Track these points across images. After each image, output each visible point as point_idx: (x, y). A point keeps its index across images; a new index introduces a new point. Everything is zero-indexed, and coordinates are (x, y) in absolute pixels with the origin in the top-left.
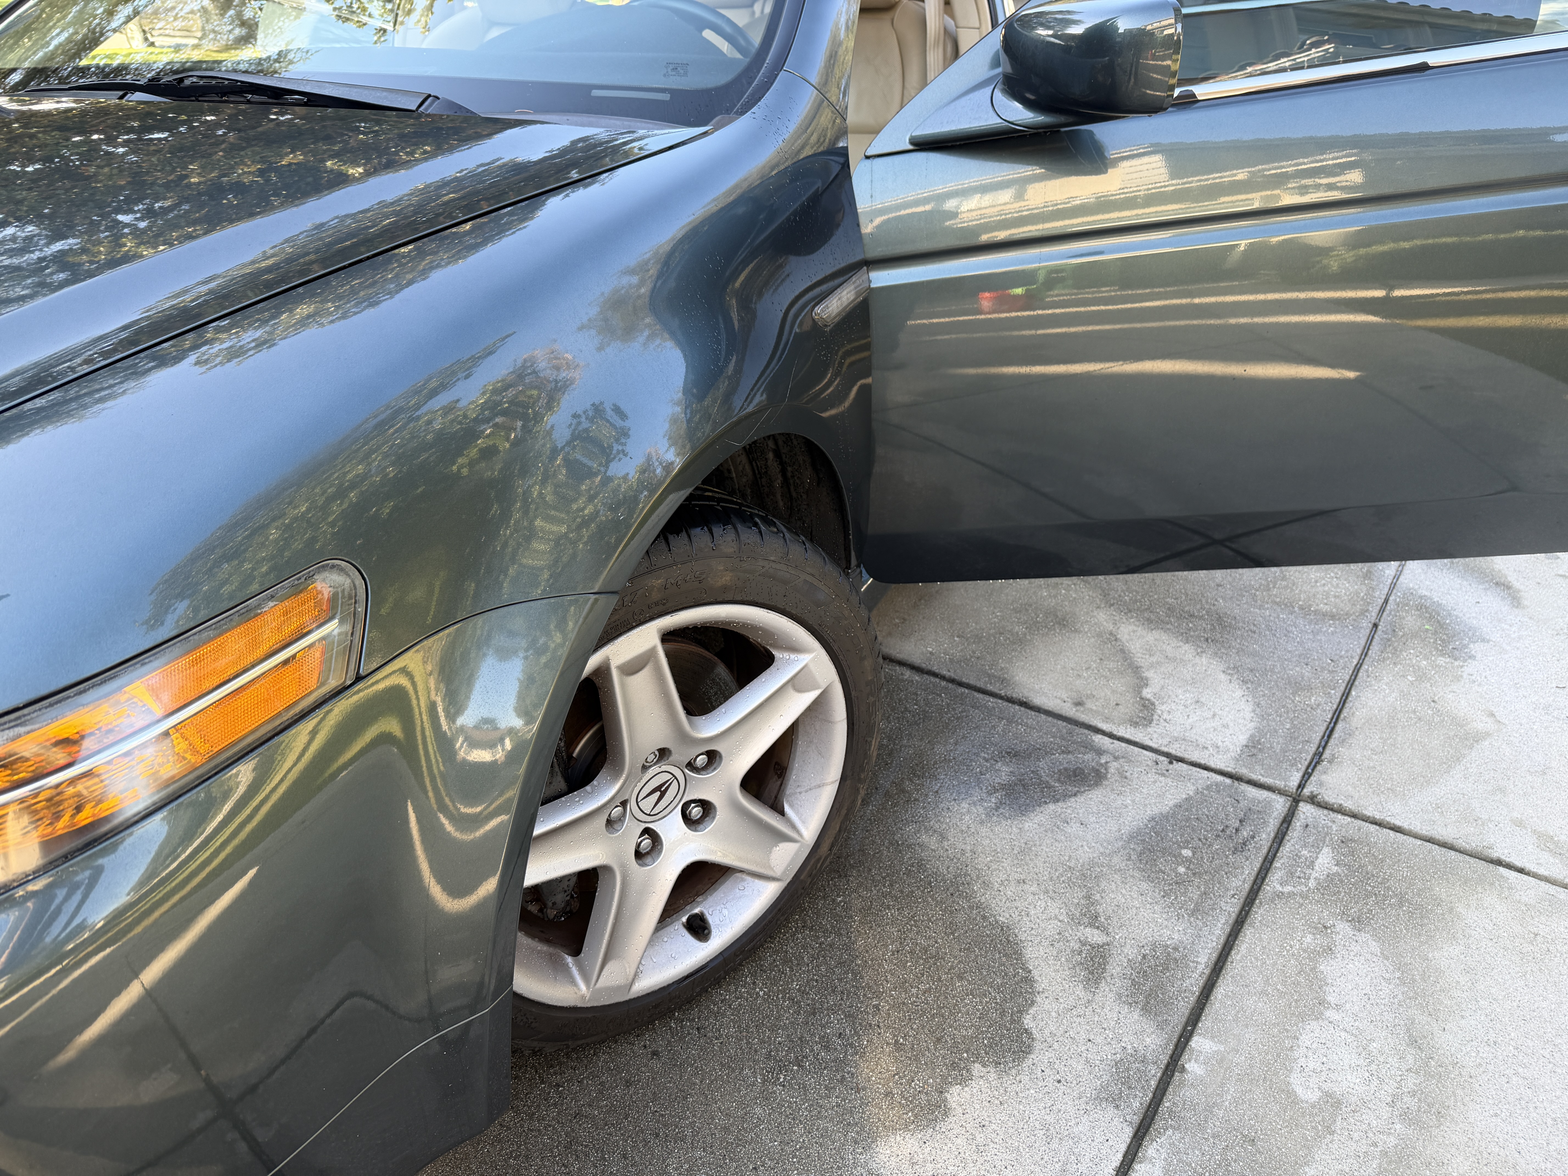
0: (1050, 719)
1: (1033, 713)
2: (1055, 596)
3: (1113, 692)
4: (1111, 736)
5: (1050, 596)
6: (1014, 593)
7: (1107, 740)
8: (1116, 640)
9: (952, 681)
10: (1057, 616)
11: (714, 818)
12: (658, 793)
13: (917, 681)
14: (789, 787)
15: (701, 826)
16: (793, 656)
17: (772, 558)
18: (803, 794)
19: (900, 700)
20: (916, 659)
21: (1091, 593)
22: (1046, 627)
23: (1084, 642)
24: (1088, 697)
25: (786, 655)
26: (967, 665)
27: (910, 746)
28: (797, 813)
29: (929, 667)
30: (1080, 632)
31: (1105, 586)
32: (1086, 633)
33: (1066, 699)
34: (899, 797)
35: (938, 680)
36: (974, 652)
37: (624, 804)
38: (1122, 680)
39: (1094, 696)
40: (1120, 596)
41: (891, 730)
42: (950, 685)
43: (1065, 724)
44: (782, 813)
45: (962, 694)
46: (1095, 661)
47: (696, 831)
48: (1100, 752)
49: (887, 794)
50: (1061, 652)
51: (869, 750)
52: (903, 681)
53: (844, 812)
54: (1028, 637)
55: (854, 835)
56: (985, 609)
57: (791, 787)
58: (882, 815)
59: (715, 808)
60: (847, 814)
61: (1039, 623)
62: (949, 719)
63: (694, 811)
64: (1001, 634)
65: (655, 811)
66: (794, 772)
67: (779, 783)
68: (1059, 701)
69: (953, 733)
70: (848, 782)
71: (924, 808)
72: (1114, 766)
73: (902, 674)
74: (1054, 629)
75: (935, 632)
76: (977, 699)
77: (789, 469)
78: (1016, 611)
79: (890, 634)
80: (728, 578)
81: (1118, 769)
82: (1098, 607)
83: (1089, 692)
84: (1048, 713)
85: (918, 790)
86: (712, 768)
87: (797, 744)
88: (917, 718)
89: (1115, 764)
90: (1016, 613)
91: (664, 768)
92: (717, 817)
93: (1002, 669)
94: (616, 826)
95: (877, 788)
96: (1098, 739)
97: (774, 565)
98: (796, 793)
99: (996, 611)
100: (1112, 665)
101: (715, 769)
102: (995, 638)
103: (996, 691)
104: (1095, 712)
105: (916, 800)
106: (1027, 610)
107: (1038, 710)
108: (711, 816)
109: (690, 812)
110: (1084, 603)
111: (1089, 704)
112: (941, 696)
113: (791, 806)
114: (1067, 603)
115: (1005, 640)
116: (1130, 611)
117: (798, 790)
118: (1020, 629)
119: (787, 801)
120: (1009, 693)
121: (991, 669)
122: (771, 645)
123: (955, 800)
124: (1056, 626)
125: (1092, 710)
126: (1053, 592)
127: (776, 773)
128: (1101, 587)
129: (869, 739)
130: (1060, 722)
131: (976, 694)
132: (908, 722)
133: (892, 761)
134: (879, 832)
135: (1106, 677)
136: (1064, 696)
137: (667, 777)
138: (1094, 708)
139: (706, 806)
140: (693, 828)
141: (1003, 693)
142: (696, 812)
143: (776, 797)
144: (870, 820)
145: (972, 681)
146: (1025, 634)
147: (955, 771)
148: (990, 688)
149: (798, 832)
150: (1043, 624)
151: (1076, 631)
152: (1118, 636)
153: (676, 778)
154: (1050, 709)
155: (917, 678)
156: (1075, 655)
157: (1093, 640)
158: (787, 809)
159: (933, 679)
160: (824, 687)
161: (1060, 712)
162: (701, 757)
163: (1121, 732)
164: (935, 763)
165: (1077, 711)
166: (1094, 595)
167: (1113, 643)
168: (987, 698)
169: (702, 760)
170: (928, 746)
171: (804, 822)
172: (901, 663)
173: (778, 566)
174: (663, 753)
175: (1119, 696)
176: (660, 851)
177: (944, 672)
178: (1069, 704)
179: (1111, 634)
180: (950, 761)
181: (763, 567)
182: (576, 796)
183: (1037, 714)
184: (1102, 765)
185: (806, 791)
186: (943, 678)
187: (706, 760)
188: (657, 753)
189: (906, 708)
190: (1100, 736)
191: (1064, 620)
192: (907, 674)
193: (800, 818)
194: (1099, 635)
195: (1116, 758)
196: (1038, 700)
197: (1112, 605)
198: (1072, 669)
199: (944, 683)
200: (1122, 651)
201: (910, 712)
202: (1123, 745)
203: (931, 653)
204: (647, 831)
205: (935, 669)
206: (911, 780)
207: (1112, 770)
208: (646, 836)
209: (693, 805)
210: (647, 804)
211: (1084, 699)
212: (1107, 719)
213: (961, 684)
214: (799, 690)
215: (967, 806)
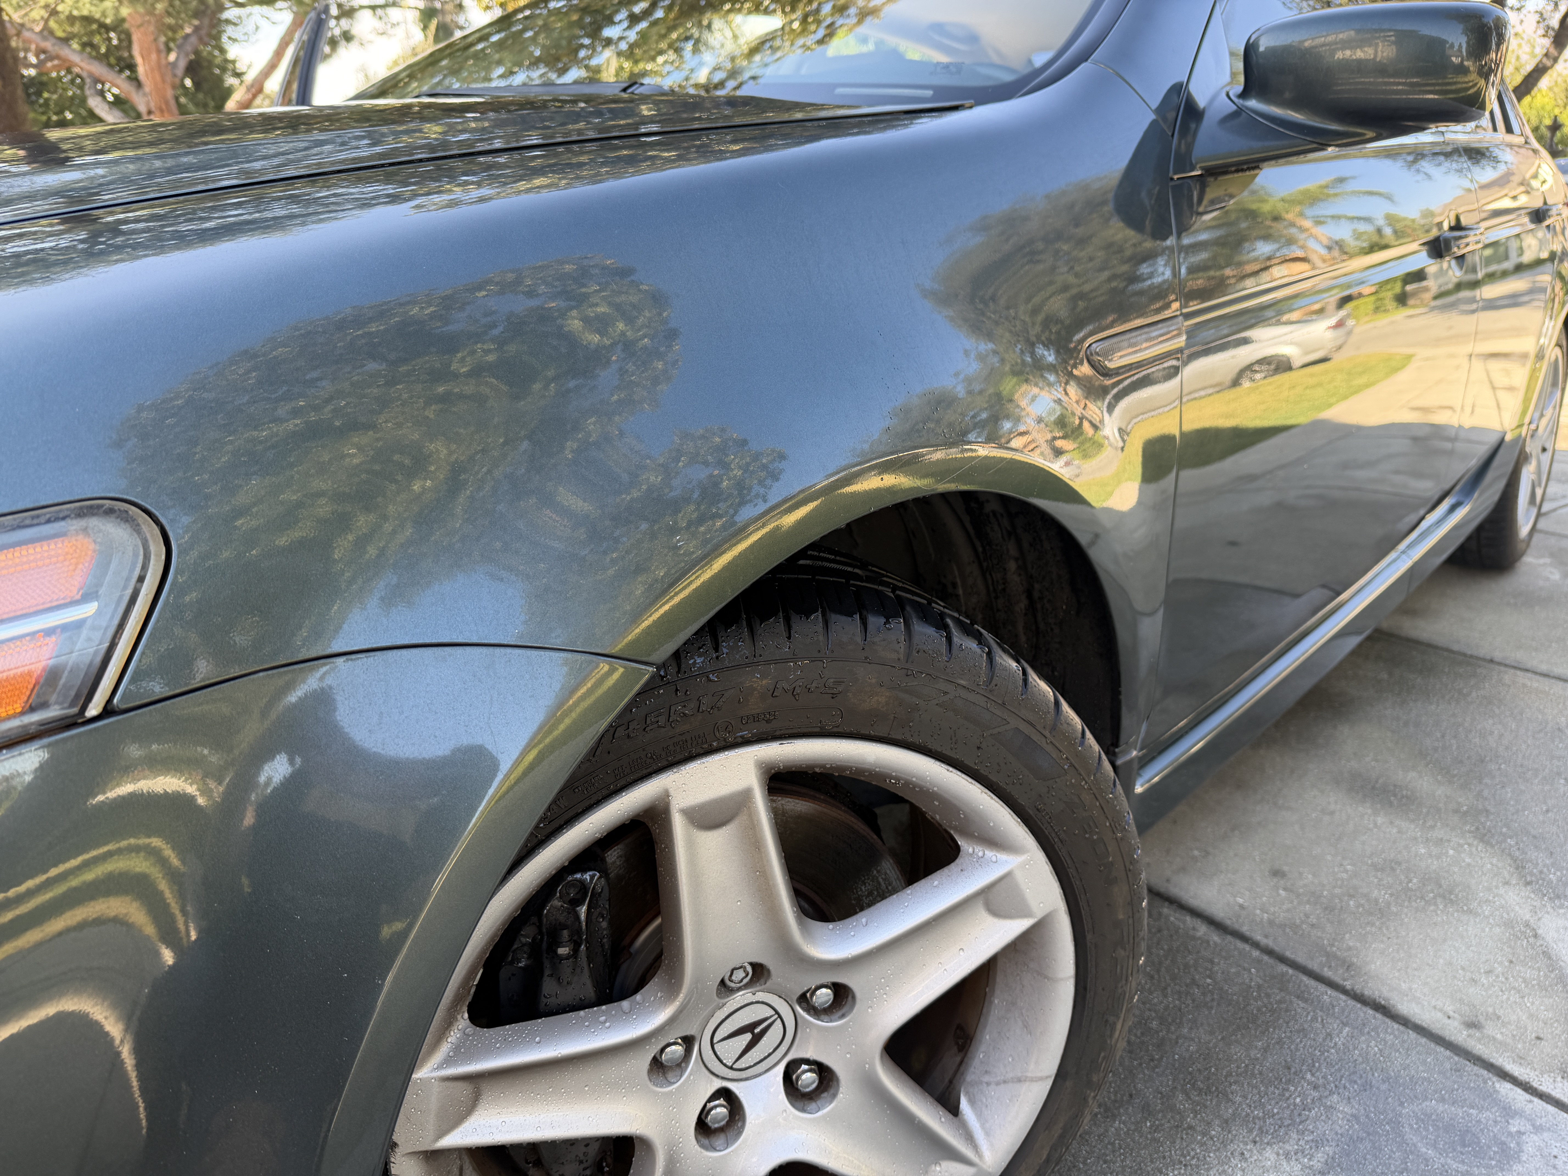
0: (1424, 1040)
1: (1396, 1026)
2: (1438, 857)
3: (1531, 1016)
4: (1527, 1088)
5: (1430, 856)
6: (1374, 843)
7: (1520, 1095)
8: (1536, 936)
9: (1269, 952)
10: (1440, 886)
11: (834, 1096)
12: (748, 1037)
13: (1215, 943)
14: (972, 1069)
15: (813, 1106)
16: (990, 854)
17: (963, 682)
18: (993, 1087)
19: (1186, 966)
20: (1219, 909)
21: (1495, 861)
22: (1422, 898)
23: (1483, 930)
24: (1488, 1017)
25: (979, 850)
26: (1296, 933)
27: (1193, 1040)
28: (979, 1115)
29: (1236, 926)
30: (1477, 915)
31: (1517, 853)
32: (1487, 917)
33: (1451, 1014)
34: (1164, 1116)
35: (1247, 947)
36: (1307, 916)
37: (688, 1041)
38: (1547, 1001)
39: (1499, 1018)
40: (1541, 872)
41: (1166, 1008)
42: (1266, 958)
43: (1448, 1053)
44: (953, 1110)
45: (1283, 975)
46: (1501, 963)
47: (803, 1110)
48: (1509, 1112)
49: (1147, 1110)
50: (1445, 940)
51: (1111, 1036)
52: (1194, 938)
53: (1057, 1131)
54: (1394, 909)
55: (1084, 1163)
56: (1329, 857)
57: (974, 1072)
58: (1133, 1141)
59: (838, 1080)
60: (1062, 1137)
61: (1412, 890)
62: (1259, 1010)
63: (804, 1077)
64: (1351, 896)
65: (741, 1064)
66: (983, 1048)
67: (958, 1059)
68: (1439, 1015)
69: (1263, 1033)
70: (1069, 1084)
71: (1201, 1144)
72: (1532, 1143)
73: (1194, 929)
74: (1436, 904)
75: (1251, 877)
76: (1306, 986)
77: (1037, 586)
78: (1375, 867)
79: (1183, 869)
80: (883, 700)
81: (1540, 1149)
82: (1507, 883)
83: (1490, 1010)
84: (1420, 1030)
85: (1196, 1113)
86: (840, 1013)
87: (991, 1002)
88: (1208, 999)
89: (1535, 1138)
90: (1377, 870)
91: (761, 996)
92: (840, 1096)
93: (1349, 949)
94: (670, 1076)
95: (1131, 1096)
96: (1505, 1088)
97: (963, 693)
98: (981, 1083)
99: (1345, 863)
100: (1529, 974)
101: (843, 1016)
102: (1341, 901)
103: (1337, 979)
104: (1500, 1043)
105: (1190, 1127)
106: (1393, 869)
107: (1405, 1022)
108: (832, 1091)
109: (798, 1078)
110: (1484, 874)
111: (1490, 1029)
112: (1250, 971)
113: (972, 1102)
114: (1456, 870)
115: (1357, 907)
116: (1558, 897)
117: (986, 1079)
118: (1382, 896)
119: (967, 1094)
120: (1358, 988)
121: (1332, 945)
122: (956, 829)
123: (1255, 1142)
124: (1439, 900)
125: (1494, 1039)
126: (1435, 851)
127: (957, 1044)
128: (1510, 855)
129: (1111, 1019)
130: (1441, 1050)
131: (1305, 978)
132: (1193, 1001)
133: (1161, 1058)
134: (1123, 1167)
135: (1519, 992)
136: (1449, 1009)
137: (765, 1012)
138: (1499, 1036)
139: (825, 1074)
140: (800, 1104)
141: (1348, 985)
142: (808, 1078)
143: (951, 1082)
144: (1113, 1144)
145: (1301, 958)
146: (1388, 904)
147: (1259, 1093)
148: (1327, 973)
149: (975, 1147)
150: (1418, 894)
151: (1470, 911)
152: (1540, 932)
153: (780, 1017)
154: (1424, 1024)
155: (1215, 937)
156: (1468, 948)
157: (1497, 930)
158: (964, 1105)
159: (1240, 945)
160: (1039, 914)
161: (1440, 1033)
162: (824, 990)
163: (1545, 1086)
164: (1230, 1074)
165: (1469, 1036)
166: (1500, 865)
167: (1531, 940)
168: (1322, 988)
169: (824, 996)
170: (1221, 1044)
171: (987, 1134)
172: (1196, 913)
173: (972, 697)
174: (759, 972)
175: (1541, 1024)
176: (740, 1133)
177: (1258, 937)
178: (1456, 1024)
179: (1527, 925)
180: (1253, 1075)
181: (946, 693)
182: (604, 1013)
183: (1402, 1028)
184: (1510, 1134)
185: (998, 1084)
186: (1256, 945)
187: (832, 997)
188: (749, 969)
189: (1193, 979)
190: (1508, 1086)
191: (1451, 893)
192: (1202, 929)
193: (983, 1126)
194: (1509, 924)
195: (1538, 1129)
196: (1404, 1007)
197: (1528, 883)
198: (1463, 969)
199: (1256, 953)
200: (1546, 954)
201: (1198, 986)
202: (1551, 1109)
203: (1242, 907)
204: (725, 1094)
205: (1245, 929)
206: (1187, 1095)
207: (1529, 1149)
208: (721, 1101)
209: (804, 1067)
210: (731, 1049)
211: (1482, 1019)
212: (1521, 1059)
213: (1282, 959)
214: (996, 912)
215: (1273, 1157)
